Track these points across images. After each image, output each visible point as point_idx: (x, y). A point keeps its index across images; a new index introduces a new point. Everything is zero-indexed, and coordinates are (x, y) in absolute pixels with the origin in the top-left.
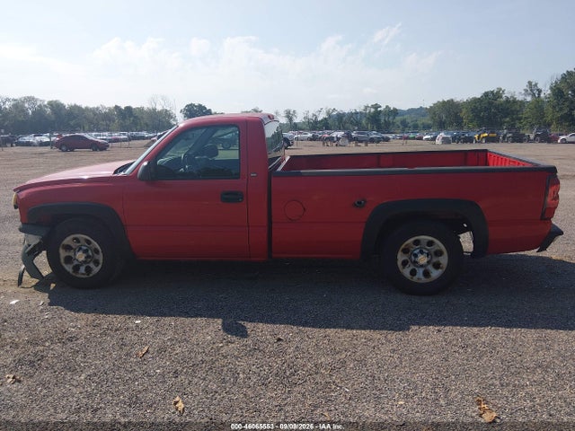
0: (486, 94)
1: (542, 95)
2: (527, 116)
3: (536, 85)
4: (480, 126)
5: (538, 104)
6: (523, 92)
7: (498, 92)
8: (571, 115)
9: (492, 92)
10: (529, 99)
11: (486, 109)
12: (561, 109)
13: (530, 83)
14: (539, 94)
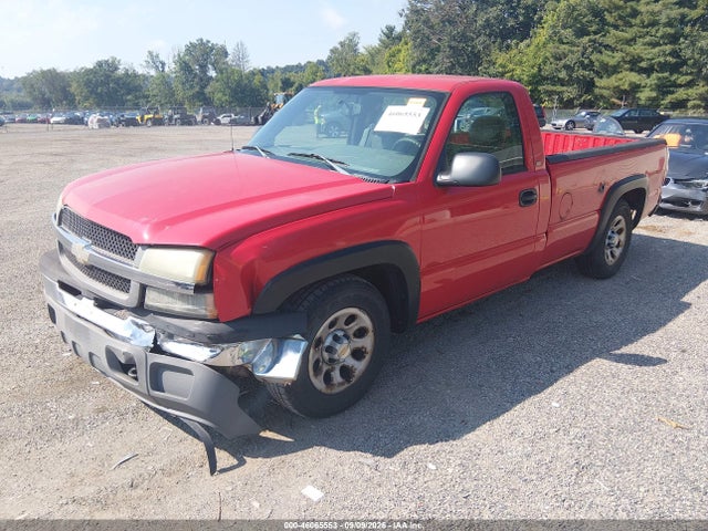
0: (100, 64)
1: (167, 69)
2: (154, 93)
3: (157, 56)
4: (99, 105)
5: (164, 80)
6: (144, 64)
7: (113, 62)
8: (203, 93)
9: (107, 61)
10: (153, 72)
11: (103, 84)
12: (192, 87)
13: (150, 53)
14: (163, 67)
